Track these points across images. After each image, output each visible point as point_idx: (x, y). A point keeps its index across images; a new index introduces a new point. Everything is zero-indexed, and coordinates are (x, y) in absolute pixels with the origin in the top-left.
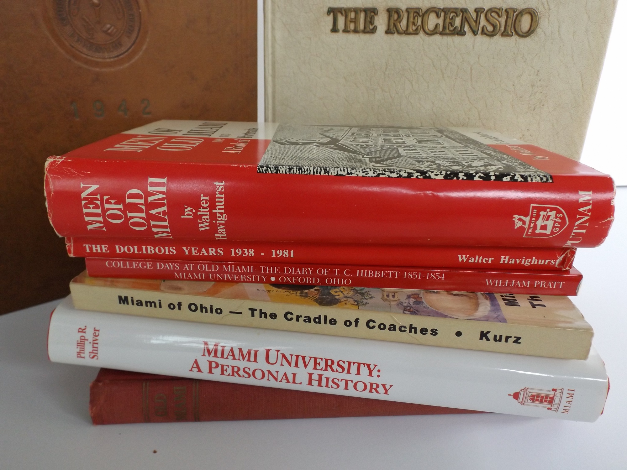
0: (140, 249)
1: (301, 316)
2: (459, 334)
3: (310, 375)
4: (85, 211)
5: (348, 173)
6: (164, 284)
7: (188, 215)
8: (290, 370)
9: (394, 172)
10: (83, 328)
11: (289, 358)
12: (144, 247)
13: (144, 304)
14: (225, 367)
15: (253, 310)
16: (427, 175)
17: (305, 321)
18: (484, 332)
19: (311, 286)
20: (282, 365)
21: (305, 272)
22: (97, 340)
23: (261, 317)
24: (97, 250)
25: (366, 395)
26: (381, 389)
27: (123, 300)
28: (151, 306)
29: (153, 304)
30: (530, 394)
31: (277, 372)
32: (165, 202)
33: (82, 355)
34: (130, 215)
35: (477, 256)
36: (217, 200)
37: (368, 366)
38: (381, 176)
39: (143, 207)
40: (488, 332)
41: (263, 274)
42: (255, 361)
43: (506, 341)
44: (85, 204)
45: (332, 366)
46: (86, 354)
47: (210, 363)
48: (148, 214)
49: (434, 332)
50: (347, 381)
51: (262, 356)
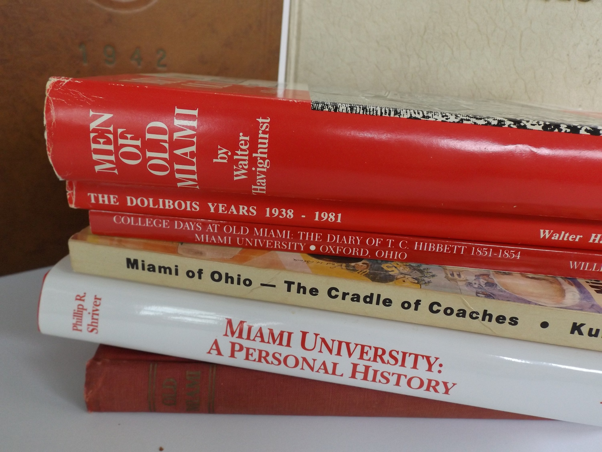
0: (156, 203)
1: (348, 294)
2: (545, 325)
3: (355, 366)
4: (94, 146)
5: (424, 117)
6: (181, 248)
7: (221, 158)
8: (330, 359)
9: (481, 119)
10: (82, 295)
11: (330, 344)
12: (161, 201)
13: (157, 269)
14: (251, 351)
15: (289, 284)
16: (522, 124)
17: (352, 300)
18: (578, 325)
19: (358, 259)
20: (320, 351)
21: (352, 242)
22: (97, 310)
23: (299, 292)
24: (104, 201)
25: (422, 393)
26: (441, 388)
27: (132, 264)
28: (165, 272)
29: (168, 270)
31: (314, 360)
32: (195, 140)
33: (79, 327)
34: (149, 154)
35: (563, 233)
36: (260, 141)
37: (428, 358)
38: (465, 122)
39: (166, 145)
40: (582, 325)
41: (301, 241)
42: (288, 345)
44: (95, 138)
45: (383, 357)
46: (84, 327)
47: (233, 344)
48: (172, 155)
49: (514, 321)
50: (399, 376)
51: (296, 339)
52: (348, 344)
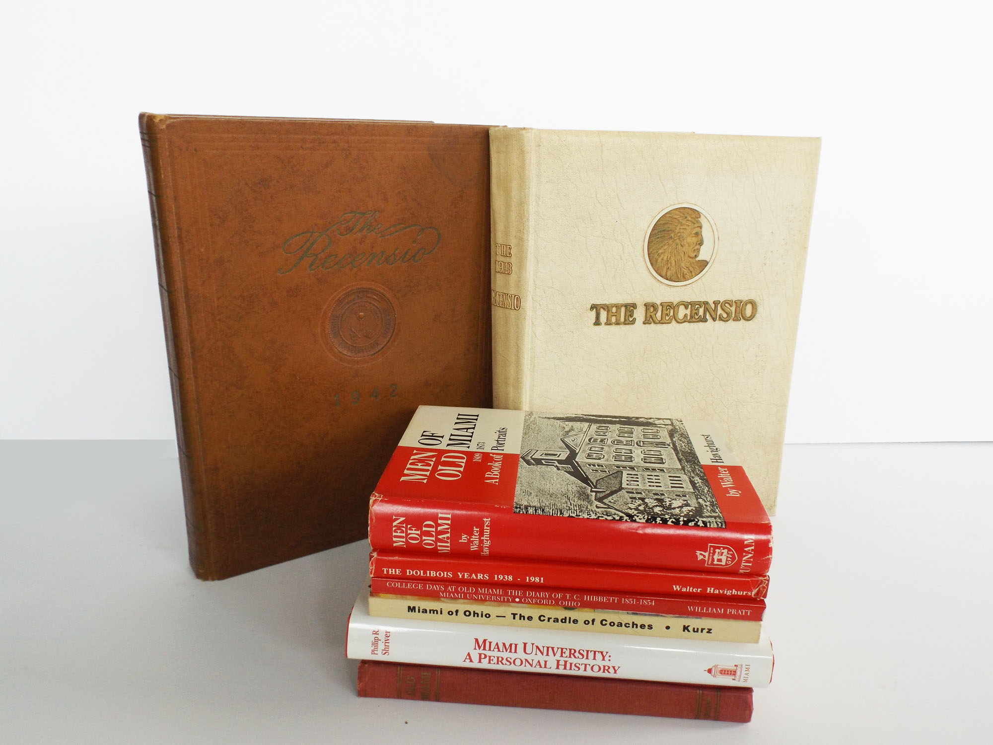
0: (425, 573)
1: (551, 618)
2: (668, 628)
3: (558, 661)
7: (464, 540)
8: (542, 658)
10: (376, 631)
11: (541, 649)
12: (428, 572)
13: (428, 611)
14: (492, 658)
15: (514, 615)
17: (554, 621)
18: (686, 626)
20: (536, 654)
22: (388, 640)
23: (520, 619)
24: (392, 573)
25: (601, 674)
26: (611, 670)
27: (411, 609)
28: (434, 613)
29: (435, 612)
30: (719, 669)
31: (533, 660)
32: (449, 530)
33: (376, 652)
34: (424, 538)
37: (602, 653)
39: (434, 533)
40: (689, 626)
42: (515, 652)
43: (702, 632)
45: (575, 654)
46: (379, 651)
47: (480, 655)
48: (437, 538)
49: (650, 627)
50: (586, 665)
51: (520, 648)
52: (553, 648)
